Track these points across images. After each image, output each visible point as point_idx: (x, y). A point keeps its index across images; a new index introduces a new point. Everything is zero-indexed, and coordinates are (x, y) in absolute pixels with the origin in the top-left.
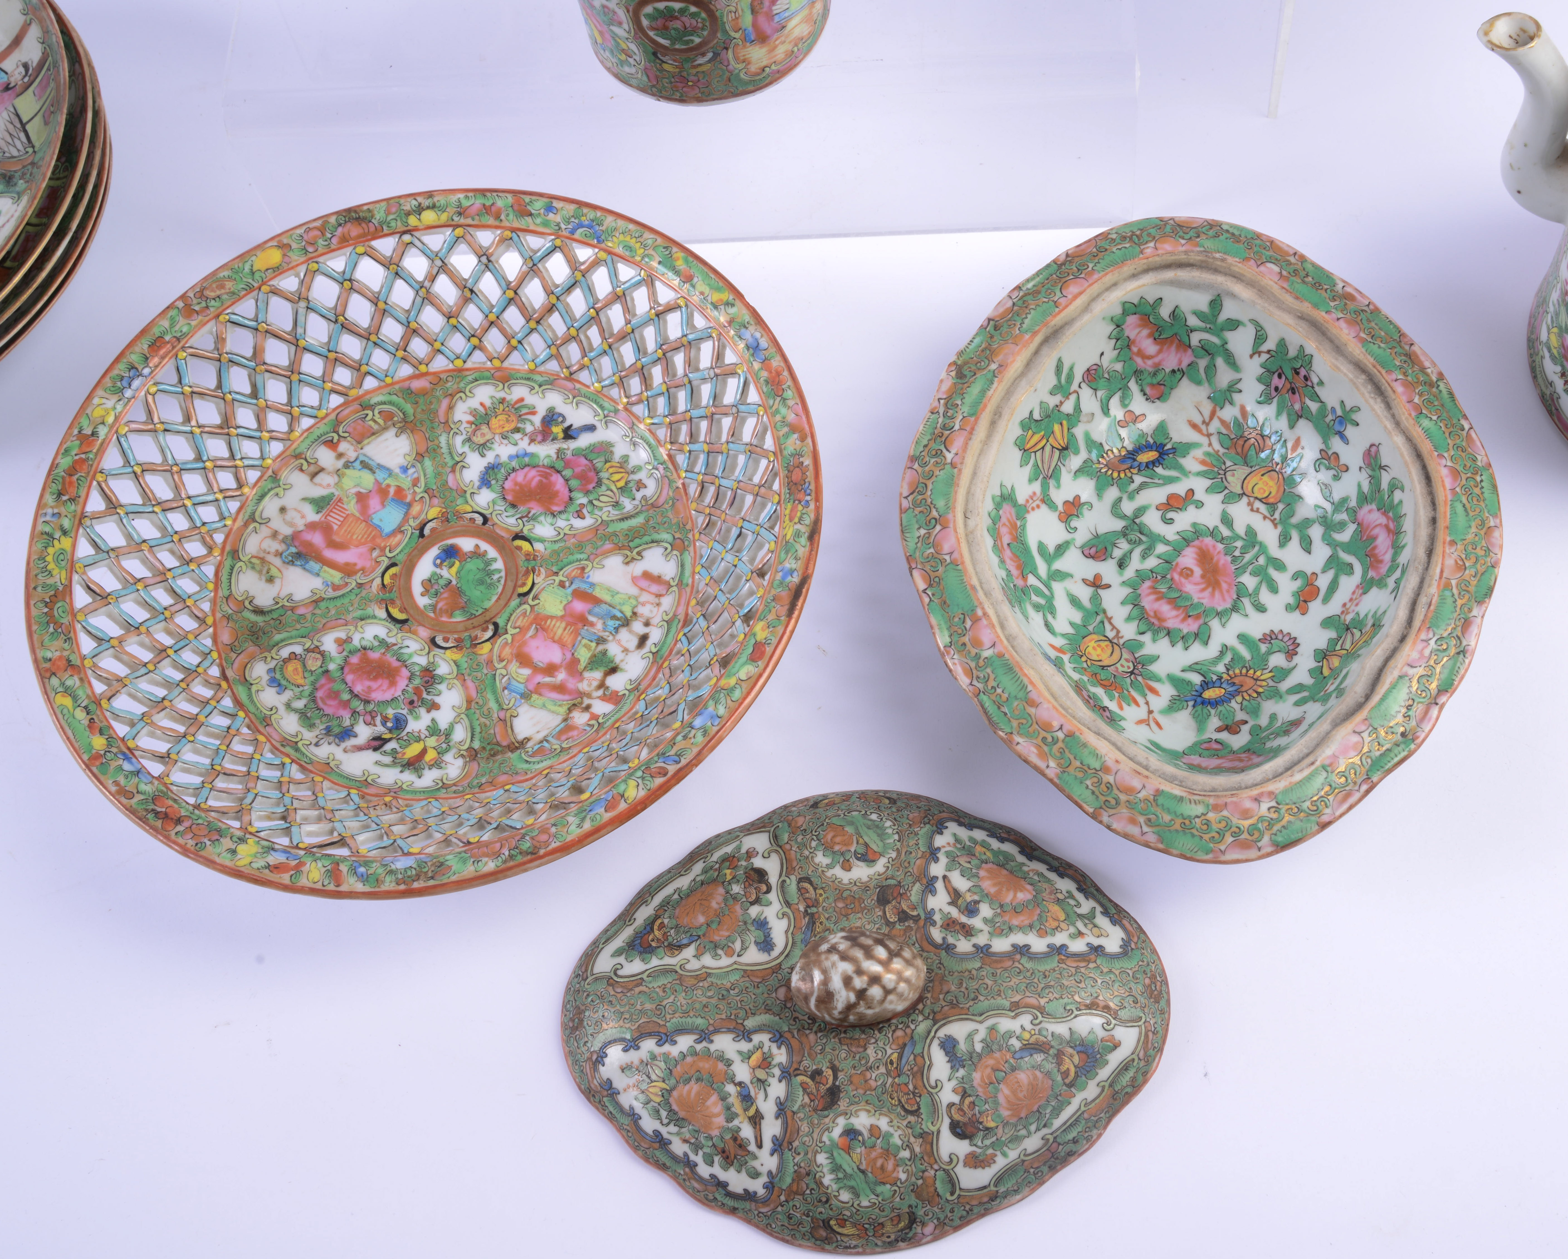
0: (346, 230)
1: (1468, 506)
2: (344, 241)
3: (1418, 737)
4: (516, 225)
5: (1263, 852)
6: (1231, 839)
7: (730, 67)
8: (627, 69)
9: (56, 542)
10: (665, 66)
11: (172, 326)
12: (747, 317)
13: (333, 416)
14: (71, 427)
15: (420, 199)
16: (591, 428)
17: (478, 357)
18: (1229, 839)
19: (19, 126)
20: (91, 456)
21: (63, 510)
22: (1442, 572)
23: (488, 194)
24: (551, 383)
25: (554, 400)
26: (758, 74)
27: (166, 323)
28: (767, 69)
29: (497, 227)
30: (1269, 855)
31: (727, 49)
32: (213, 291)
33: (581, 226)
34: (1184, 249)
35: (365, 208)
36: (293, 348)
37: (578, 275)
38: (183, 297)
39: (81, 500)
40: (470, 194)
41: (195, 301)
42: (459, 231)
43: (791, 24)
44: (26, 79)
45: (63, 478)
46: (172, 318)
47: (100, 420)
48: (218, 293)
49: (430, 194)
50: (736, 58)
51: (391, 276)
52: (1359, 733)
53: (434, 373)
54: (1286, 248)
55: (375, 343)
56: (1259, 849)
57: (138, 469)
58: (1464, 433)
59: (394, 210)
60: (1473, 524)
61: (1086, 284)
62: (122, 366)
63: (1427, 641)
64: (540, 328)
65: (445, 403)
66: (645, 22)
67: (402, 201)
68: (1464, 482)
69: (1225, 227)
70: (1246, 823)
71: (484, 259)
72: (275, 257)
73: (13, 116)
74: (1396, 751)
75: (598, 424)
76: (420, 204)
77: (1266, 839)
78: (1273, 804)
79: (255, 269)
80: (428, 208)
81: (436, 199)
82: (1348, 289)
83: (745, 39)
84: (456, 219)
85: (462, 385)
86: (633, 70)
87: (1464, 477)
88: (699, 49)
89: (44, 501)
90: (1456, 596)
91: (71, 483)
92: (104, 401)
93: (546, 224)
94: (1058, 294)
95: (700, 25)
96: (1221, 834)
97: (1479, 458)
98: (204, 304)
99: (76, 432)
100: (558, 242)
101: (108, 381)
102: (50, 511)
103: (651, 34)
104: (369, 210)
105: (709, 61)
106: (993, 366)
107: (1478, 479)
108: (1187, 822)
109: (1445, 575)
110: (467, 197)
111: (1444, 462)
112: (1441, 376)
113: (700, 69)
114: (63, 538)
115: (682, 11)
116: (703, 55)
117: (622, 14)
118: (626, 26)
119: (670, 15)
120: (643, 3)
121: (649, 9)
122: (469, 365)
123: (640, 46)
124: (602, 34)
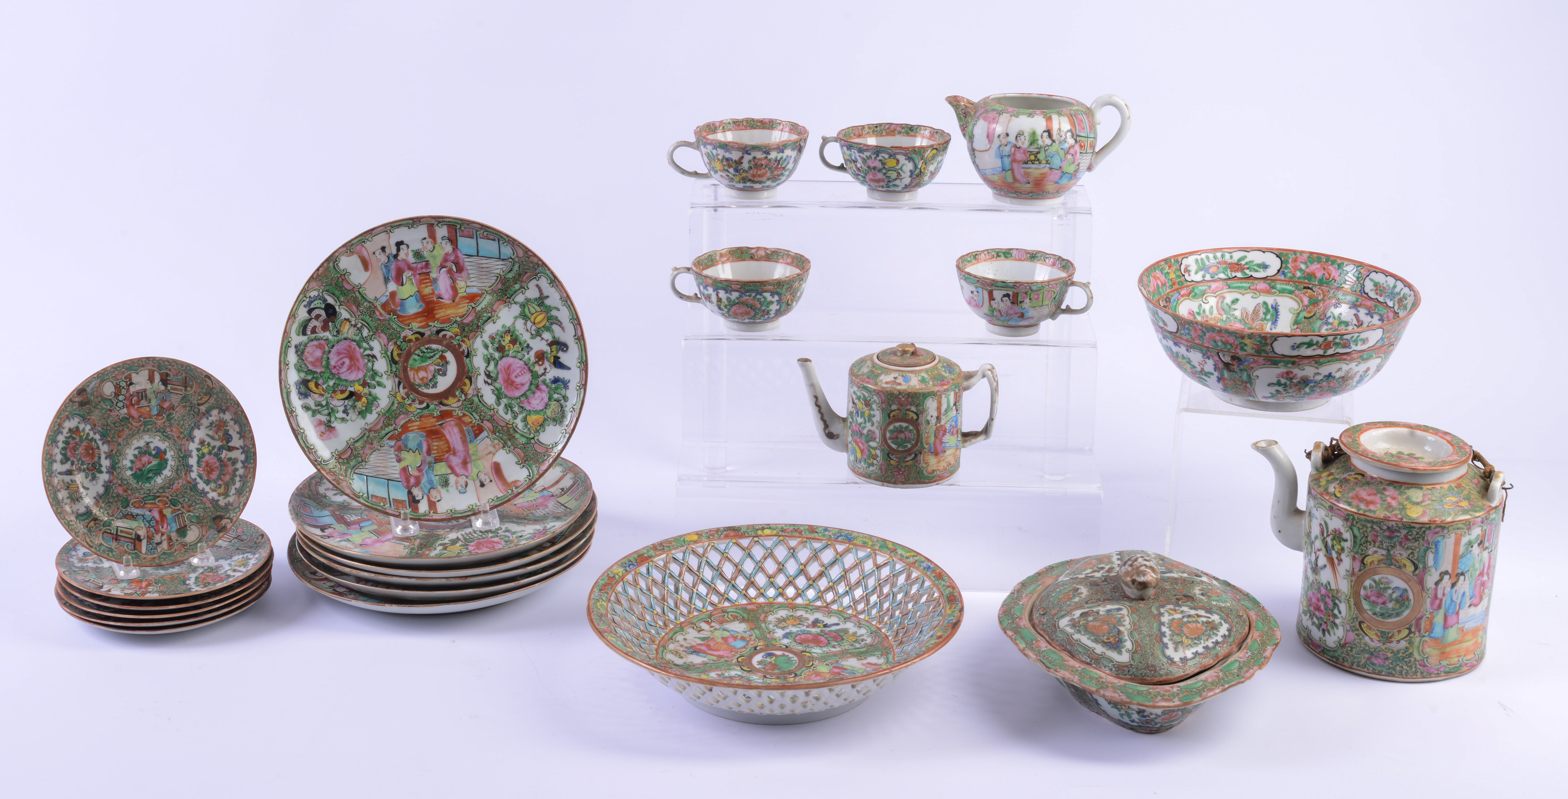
0: (728, 533)
2: (727, 537)
4: (809, 536)
7: (920, 466)
8: (871, 468)
9: (600, 602)
10: (892, 462)
11: (648, 552)
12: (923, 559)
13: (709, 613)
15: (764, 525)
16: (838, 624)
17: (780, 600)
20: (613, 583)
21: (602, 595)
23: (797, 526)
24: (818, 609)
25: (818, 615)
26: (932, 475)
27: (646, 551)
28: (935, 474)
29: (799, 537)
31: (921, 453)
32: (668, 544)
33: (840, 536)
35: (738, 526)
36: (697, 577)
37: (838, 556)
38: (654, 544)
39: (609, 594)
40: (788, 525)
41: (659, 546)
42: (781, 538)
45: (602, 586)
46: (648, 550)
47: (616, 574)
49: (769, 524)
50: (924, 461)
51: (746, 555)
53: (759, 603)
55: (733, 585)
59: (752, 529)
62: (626, 560)
64: (814, 584)
65: (763, 615)
66: (888, 435)
67: (755, 525)
71: (792, 551)
72: (695, 538)
75: (841, 623)
76: (763, 527)
79: (686, 540)
80: (767, 529)
81: (771, 526)
83: (929, 451)
84: (780, 533)
85: (772, 609)
86: (874, 469)
88: (908, 452)
91: (605, 589)
92: (618, 568)
93: (824, 536)
95: (912, 438)
98: (663, 547)
99: (606, 575)
100: (829, 543)
101: (621, 563)
102: (597, 594)
103: (889, 442)
104: (740, 528)
105: (912, 459)
110: (786, 526)
113: (907, 465)
115: (907, 428)
116: (910, 455)
117: (878, 433)
118: (878, 440)
119: (900, 431)
120: (890, 424)
121: (891, 427)
122: (775, 601)
123: (882, 450)
124: (862, 451)
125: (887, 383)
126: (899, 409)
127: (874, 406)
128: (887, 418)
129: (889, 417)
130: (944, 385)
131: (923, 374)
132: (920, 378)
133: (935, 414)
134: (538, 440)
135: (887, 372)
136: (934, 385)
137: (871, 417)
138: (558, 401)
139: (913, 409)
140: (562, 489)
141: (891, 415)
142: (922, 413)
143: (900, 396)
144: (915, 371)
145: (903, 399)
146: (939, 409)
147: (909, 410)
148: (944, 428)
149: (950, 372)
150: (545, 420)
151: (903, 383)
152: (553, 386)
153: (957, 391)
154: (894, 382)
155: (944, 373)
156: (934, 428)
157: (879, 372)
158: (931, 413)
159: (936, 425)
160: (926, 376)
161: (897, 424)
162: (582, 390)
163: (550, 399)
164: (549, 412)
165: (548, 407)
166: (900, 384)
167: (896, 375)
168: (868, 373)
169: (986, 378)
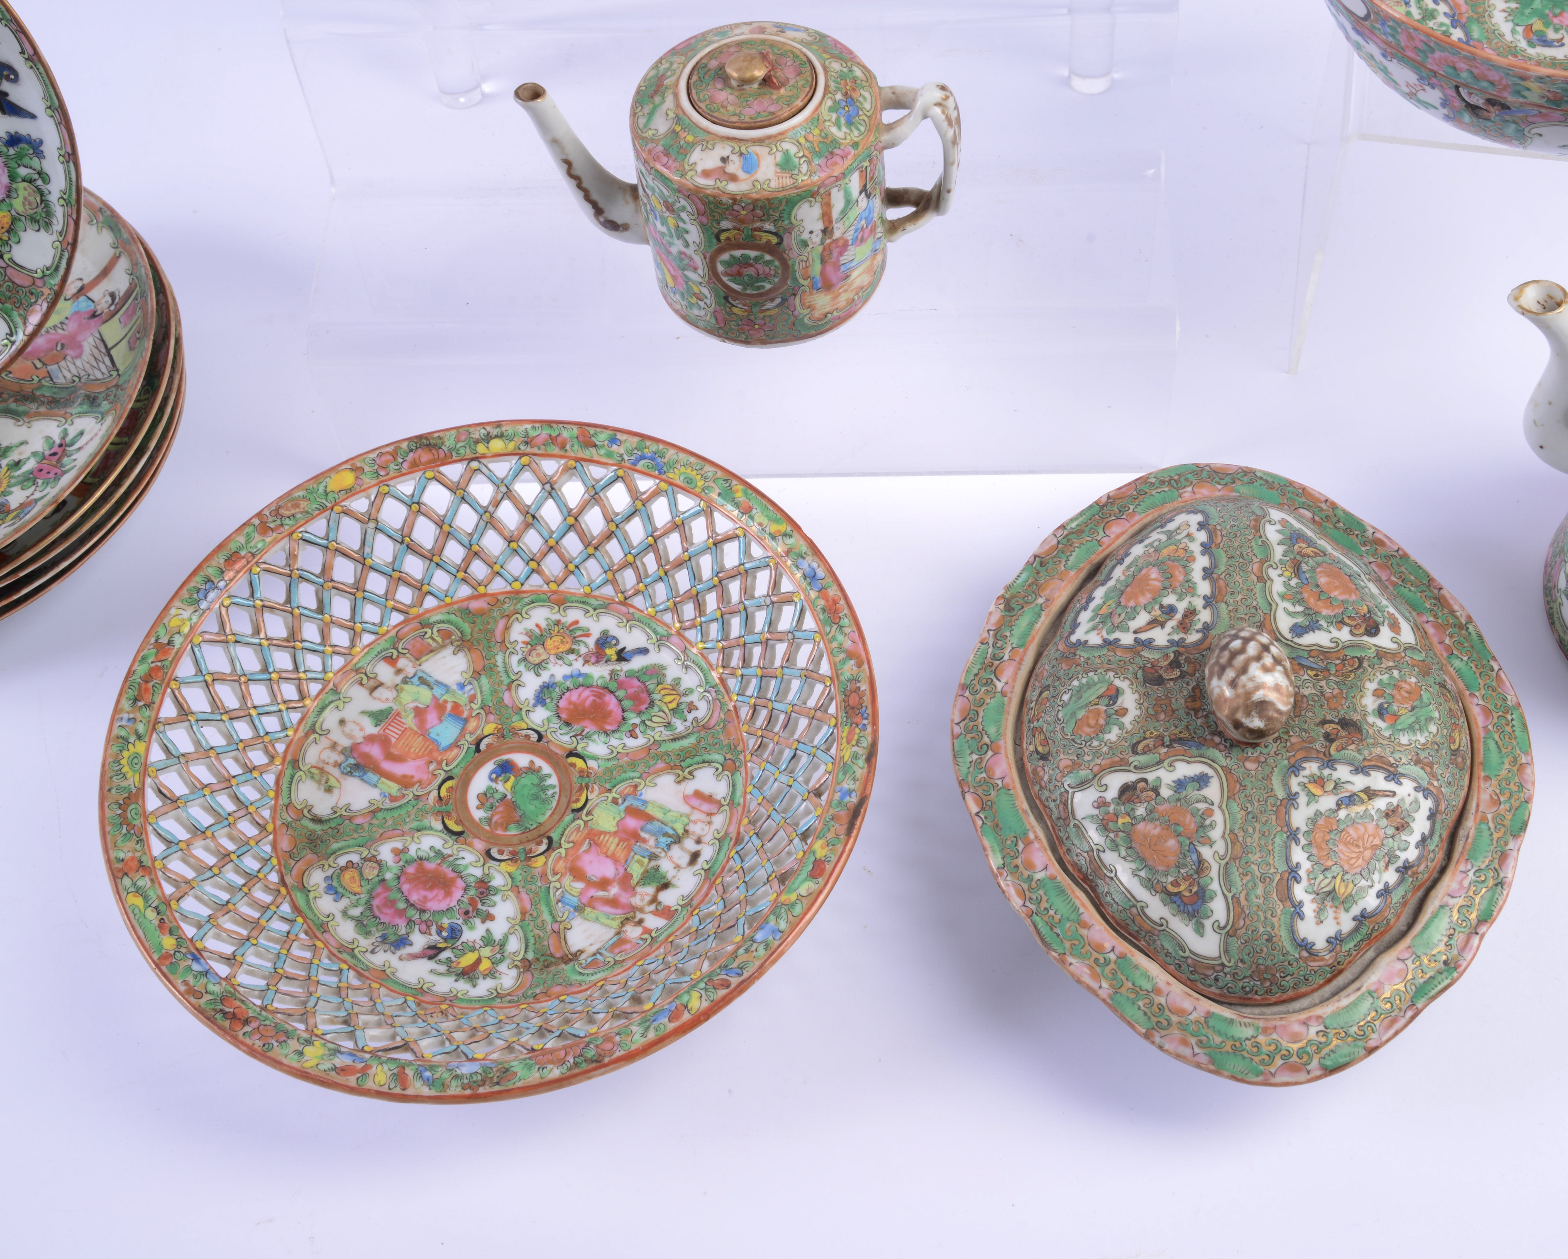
0: (417, 455)
1: (1500, 743)
2: (415, 466)
3: (1460, 966)
4: (580, 455)
5: (1312, 1075)
6: (1281, 1062)
7: (796, 312)
8: (696, 312)
9: (131, 746)
10: (735, 310)
11: (248, 541)
12: (804, 548)
13: (393, 633)
14: (148, 635)
15: (488, 428)
16: (644, 651)
17: (536, 581)
18: (1279, 1062)
19: (104, 350)
20: (167, 663)
21: (138, 716)
22: (1478, 806)
23: (555, 426)
24: (605, 606)
25: (609, 623)
26: (821, 320)
27: (242, 539)
28: (829, 315)
29: (562, 457)
30: (1318, 1078)
31: (795, 295)
32: (288, 509)
33: (643, 457)
34: (1220, 494)
35: (436, 435)
36: (360, 566)
37: (639, 504)
38: (259, 515)
39: (156, 706)
40: (537, 425)
41: (271, 519)
42: (525, 460)
43: (854, 275)
44: (112, 308)
45: (139, 684)
46: (248, 534)
47: (176, 630)
48: (293, 511)
49: (498, 424)
50: (802, 304)
51: (458, 500)
52: (1403, 961)
53: (492, 595)
54: (1318, 496)
55: (437, 564)
56: (1309, 1072)
57: (209, 678)
58: (1494, 674)
59: (463, 438)
60: (1506, 761)
61: (1128, 525)
62: (198, 580)
63: (1466, 872)
64: (598, 554)
65: (502, 624)
66: (720, 268)
67: (471, 430)
68: (1495, 720)
69: (1259, 474)
70: (1295, 1046)
71: (548, 487)
72: (348, 479)
73: (98, 342)
74: (1439, 979)
75: (650, 648)
76: (488, 433)
77: (1315, 1063)
78: (1321, 1028)
79: (328, 490)
80: (496, 437)
81: (504, 429)
82: (1378, 535)
83: (813, 286)
84: (523, 448)
85: (518, 606)
86: (702, 313)
87: (1496, 715)
88: (768, 295)
89: (120, 706)
90: (1492, 830)
91: (146, 689)
92: (181, 611)
93: (609, 455)
94: (1101, 534)
95: (772, 272)
96: (1271, 1057)
97: (1509, 697)
98: (279, 522)
99: (153, 640)
100: (621, 473)
101: (185, 593)
102: (126, 716)
103: (725, 279)
104: (440, 438)
105: (777, 306)
106: (1040, 601)
107: (1509, 717)
108: (1238, 1044)
109: (1481, 809)
110: (533, 427)
111: (1475, 701)
112: (1470, 619)
113: (768, 313)
114: (137, 742)
115: (756, 259)
116: (772, 300)
117: (698, 260)
118: (701, 272)
119: (745, 262)
120: (720, 251)
121: (725, 256)
122: (526, 587)
123: (713, 290)
124: (674, 278)
125: (706, 174)
126: (735, 229)
127: (684, 215)
128: (715, 241)
129: (719, 240)
130: (836, 164)
131: (786, 146)
132: (779, 156)
133: (819, 226)
134: (11, 259)
135: (708, 141)
136: (811, 173)
137: (681, 233)
138: (31, 181)
139: (768, 226)
140: (112, 296)
141: (723, 237)
142: (789, 230)
143: (736, 207)
144: (769, 137)
145: (744, 213)
146: (826, 216)
147: (760, 229)
148: (841, 243)
149: (850, 123)
150: (14, 220)
151: (741, 175)
152: (12, 151)
153: (866, 164)
154: (722, 173)
155: (834, 130)
156: (820, 248)
157: (690, 138)
158: (809, 228)
159: (822, 243)
160: (793, 149)
161: (738, 253)
162: (71, 164)
163: (12, 177)
164: (18, 204)
165: (14, 195)
166: (733, 178)
167: (726, 152)
168: (666, 135)
169: (929, 119)
